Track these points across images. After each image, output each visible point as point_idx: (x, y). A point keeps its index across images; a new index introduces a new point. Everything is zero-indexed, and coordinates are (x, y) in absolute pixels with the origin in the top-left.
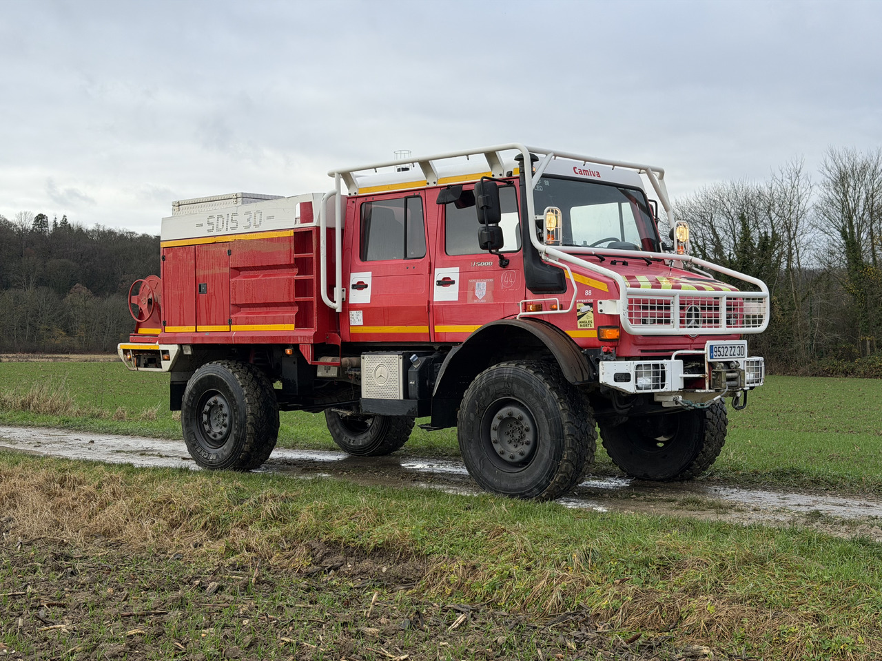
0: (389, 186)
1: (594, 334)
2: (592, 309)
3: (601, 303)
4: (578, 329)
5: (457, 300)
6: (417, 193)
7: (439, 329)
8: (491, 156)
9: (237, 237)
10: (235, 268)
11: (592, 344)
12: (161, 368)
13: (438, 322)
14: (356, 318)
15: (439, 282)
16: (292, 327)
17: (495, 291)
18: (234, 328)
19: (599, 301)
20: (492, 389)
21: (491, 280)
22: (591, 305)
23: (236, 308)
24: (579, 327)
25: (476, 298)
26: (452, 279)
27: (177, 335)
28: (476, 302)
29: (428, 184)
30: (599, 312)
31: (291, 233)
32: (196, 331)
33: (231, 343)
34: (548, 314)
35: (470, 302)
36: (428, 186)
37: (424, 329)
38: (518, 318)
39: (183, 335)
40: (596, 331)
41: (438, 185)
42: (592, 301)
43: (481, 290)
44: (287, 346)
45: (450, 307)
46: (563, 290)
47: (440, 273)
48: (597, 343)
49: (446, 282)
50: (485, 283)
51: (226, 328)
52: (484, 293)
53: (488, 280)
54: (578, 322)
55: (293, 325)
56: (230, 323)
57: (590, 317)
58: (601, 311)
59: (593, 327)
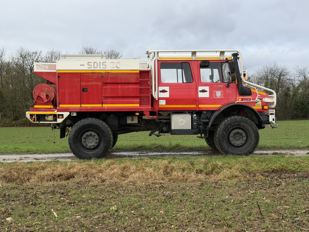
0: (174, 58)
1: (261, 108)
2: (261, 100)
3: (264, 99)
4: (255, 106)
5: (209, 97)
6: (187, 62)
7: (200, 106)
8: (222, 53)
9: (107, 71)
10: (105, 83)
11: (260, 110)
12: (57, 121)
13: (200, 104)
14: (162, 103)
15: (200, 91)
16: (138, 105)
17: (224, 94)
18: (104, 105)
19: (263, 98)
20: (232, 124)
21: (223, 91)
22: (260, 99)
23: (105, 98)
24: (256, 105)
25: (217, 96)
26: (206, 90)
27: (69, 108)
28: (216, 97)
29: (192, 59)
30: (263, 101)
31: (138, 72)
32: (81, 107)
33: (105, 111)
34: (245, 102)
35: (214, 97)
36: (192, 60)
37: (195, 106)
38: (236, 103)
39: (73, 108)
40: (261, 107)
41: (197, 60)
42: (261, 98)
43: (219, 94)
44: (136, 112)
45: (206, 99)
46: (251, 95)
47: (200, 88)
48: (262, 110)
49: (203, 91)
50: (220, 92)
51: (101, 105)
52: (220, 95)
53: (221, 91)
54: (256, 104)
55: (139, 105)
56: (102, 104)
57: (260, 103)
58: (264, 101)
59: (261, 105)
